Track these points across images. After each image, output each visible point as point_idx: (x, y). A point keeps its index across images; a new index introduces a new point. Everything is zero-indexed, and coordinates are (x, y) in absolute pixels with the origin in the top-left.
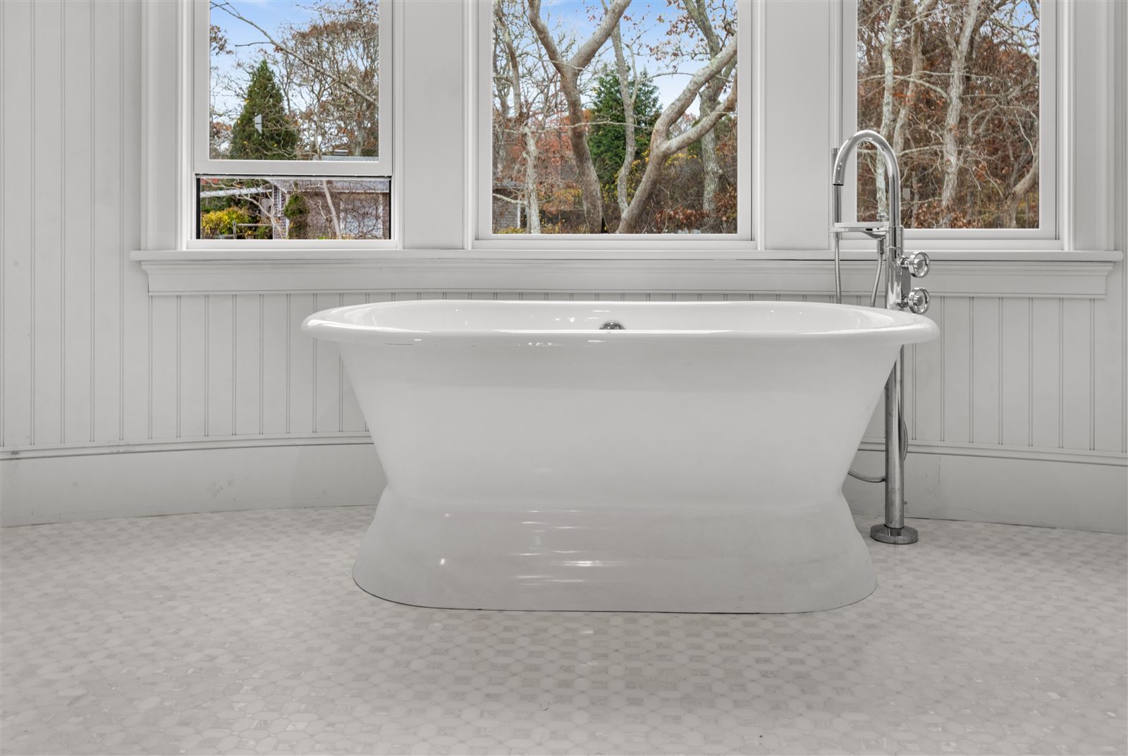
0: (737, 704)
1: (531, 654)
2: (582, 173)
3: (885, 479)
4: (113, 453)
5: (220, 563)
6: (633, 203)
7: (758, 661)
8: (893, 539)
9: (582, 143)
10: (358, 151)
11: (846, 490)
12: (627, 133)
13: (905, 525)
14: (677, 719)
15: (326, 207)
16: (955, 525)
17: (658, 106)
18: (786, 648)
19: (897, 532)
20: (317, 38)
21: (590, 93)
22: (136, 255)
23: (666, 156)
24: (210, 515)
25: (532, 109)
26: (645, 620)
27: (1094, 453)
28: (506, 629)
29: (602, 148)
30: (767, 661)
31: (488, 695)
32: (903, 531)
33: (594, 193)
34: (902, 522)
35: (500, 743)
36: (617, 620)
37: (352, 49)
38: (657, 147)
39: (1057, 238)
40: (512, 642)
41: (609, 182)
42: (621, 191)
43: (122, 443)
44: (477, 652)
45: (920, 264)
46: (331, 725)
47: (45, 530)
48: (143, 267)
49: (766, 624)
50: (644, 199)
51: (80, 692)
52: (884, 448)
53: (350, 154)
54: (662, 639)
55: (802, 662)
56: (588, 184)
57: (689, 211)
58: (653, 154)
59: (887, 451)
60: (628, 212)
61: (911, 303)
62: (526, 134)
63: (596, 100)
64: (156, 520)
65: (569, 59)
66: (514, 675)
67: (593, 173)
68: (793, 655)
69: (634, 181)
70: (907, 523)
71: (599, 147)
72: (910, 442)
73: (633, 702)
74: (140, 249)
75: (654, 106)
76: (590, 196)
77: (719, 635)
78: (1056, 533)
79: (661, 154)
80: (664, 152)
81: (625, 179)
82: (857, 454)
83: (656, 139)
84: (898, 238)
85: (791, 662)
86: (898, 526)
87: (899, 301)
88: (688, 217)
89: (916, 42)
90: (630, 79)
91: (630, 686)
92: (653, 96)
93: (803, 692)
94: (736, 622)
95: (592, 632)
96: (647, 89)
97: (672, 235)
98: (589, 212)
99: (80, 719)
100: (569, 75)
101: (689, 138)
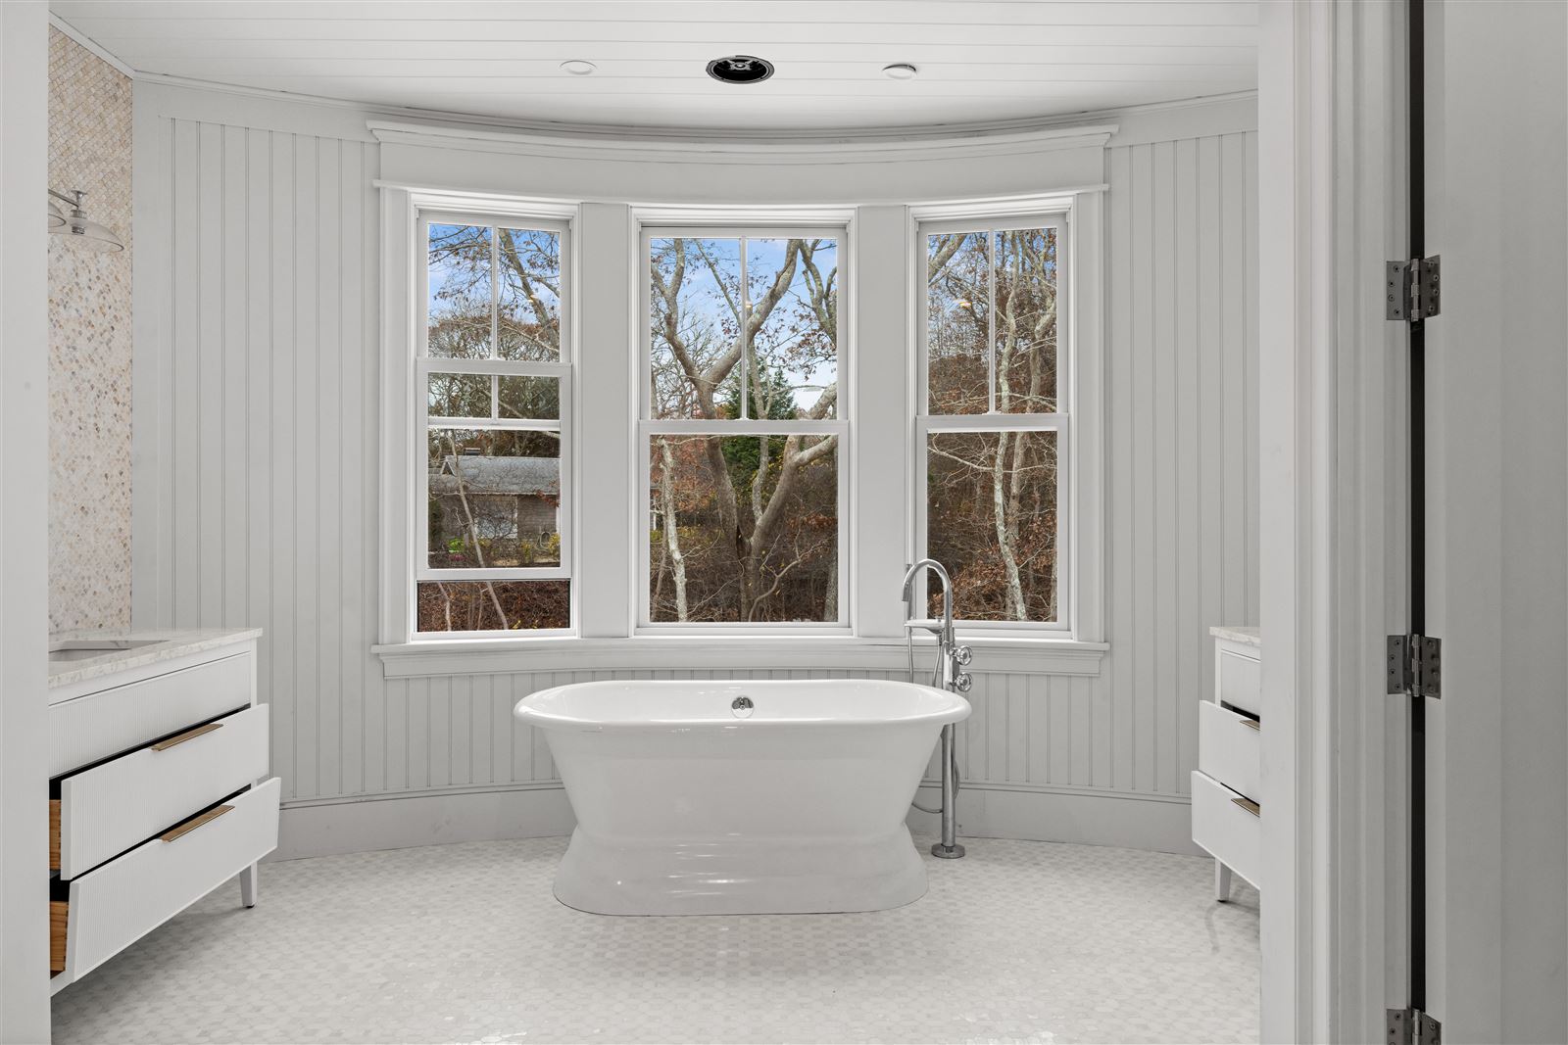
0: (822, 973)
1: (686, 945)
2: (718, 483)
3: (942, 811)
4: (357, 802)
5: (452, 886)
6: (767, 511)
7: (838, 945)
8: (947, 854)
9: (717, 453)
10: (490, 450)
11: (908, 821)
12: (762, 443)
13: (957, 842)
14: (782, 984)
15: (462, 512)
16: (994, 843)
17: (792, 406)
18: (858, 936)
19: (950, 849)
20: (448, 334)
21: (725, 391)
22: (375, 649)
23: (798, 467)
24: (431, 848)
25: (668, 406)
26: (764, 920)
27: (1093, 788)
28: (669, 929)
29: (737, 448)
30: (845, 945)
31: (659, 973)
32: (954, 849)
33: (729, 502)
34: (954, 841)
35: (670, 1001)
36: (745, 920)
37: (483, 344)
38: (790, 458)
39: (1069, 630)
40: (673, 937)
41: (744, 485)
42: (756, 498)
43: (364, 794)
44: (650, 945)
45: (965, 656)
46: (558, 995)
47: (306, 862)
48: (382, 658)
49: (847, 920)
50: (778, 507)
51: (384, 980)
52: (941, 785)
53: (483, 453)
54: (775, 932)
55: (867, 945)
56: (723, 493)
57: (822, 517)
58: (785, 465)
59: (943, 788)
60: (763, 520)
61: (958, 683)
62: (663, 446)
63: (731, 399)
64: (392, 852)
65: (704, 376)
66: (676, 959)
67: (728, 482)
68: (863, 940)
69: (768, 487)
70: (958, 841)
71: (734, 446)
72: (961, 781)
73: (753, 974)
74: (378, 644)
75: (788, 406)
76: (726, 506)
77: (813, 928)
78: (1065, 847)
79: (793, 465)
80: (796, 463)
81: (759, 487)
82: (918, 791)
83: (789, 451)
84: (951, 635)
85: (861, 945)
86: (951, 845)
87: (951, 681)
88: (820, 523)
89: (1034, 359)
90: (762, 380)
91: (753, 964)
92: (788, 396)
93: (865, 964)
94: (826, 919)
95: (727, 929)
96: (782, 389)
97: (789, 623)
98: (724, 520)
99: (391, 997)
100: (705, 389)
101: (820, 450)
